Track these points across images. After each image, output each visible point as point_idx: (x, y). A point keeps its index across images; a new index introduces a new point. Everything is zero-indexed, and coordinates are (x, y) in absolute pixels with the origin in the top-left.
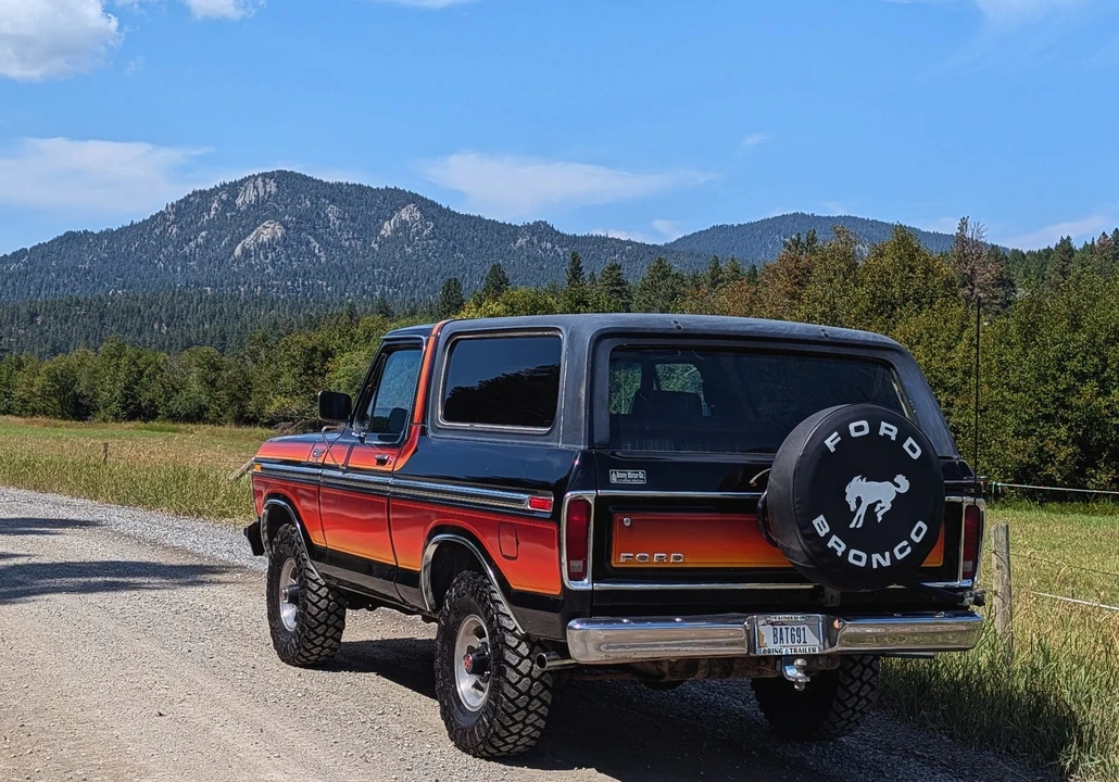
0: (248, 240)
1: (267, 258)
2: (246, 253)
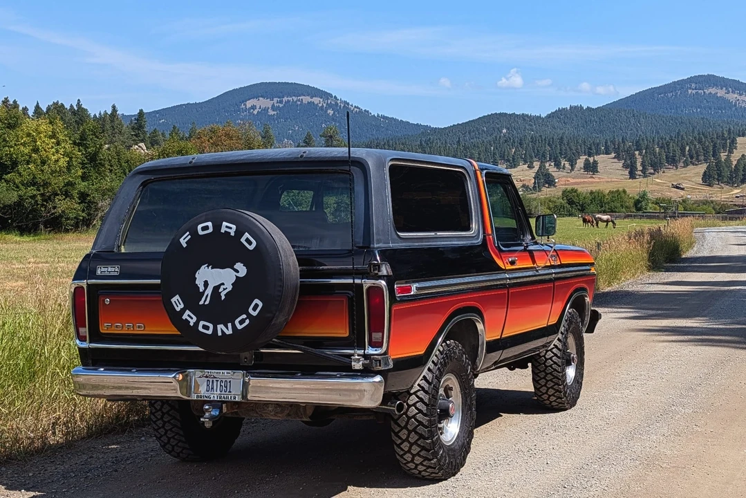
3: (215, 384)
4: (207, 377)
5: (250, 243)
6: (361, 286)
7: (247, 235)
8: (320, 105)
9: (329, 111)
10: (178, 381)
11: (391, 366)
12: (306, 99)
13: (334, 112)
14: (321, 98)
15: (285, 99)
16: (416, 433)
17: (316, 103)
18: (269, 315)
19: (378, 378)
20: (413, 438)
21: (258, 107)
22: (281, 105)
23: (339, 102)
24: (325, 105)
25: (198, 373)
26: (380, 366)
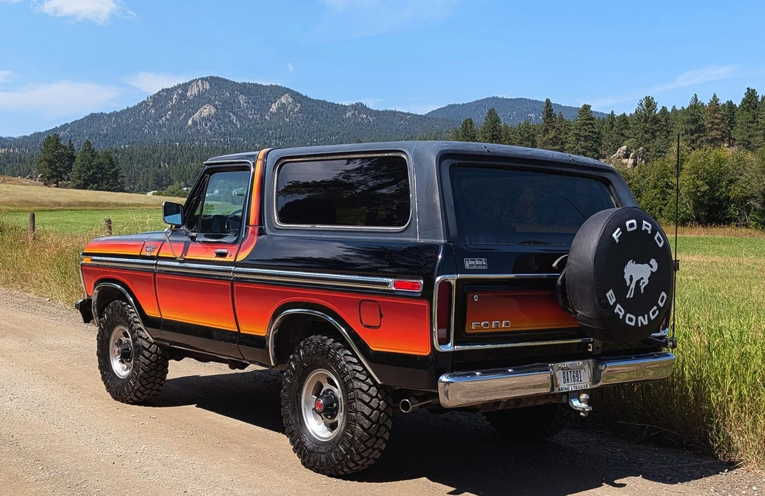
0: (196, 115)
1: (206, 126)
2: (195, 123)
5: (660, 241)
7: (658, 234)
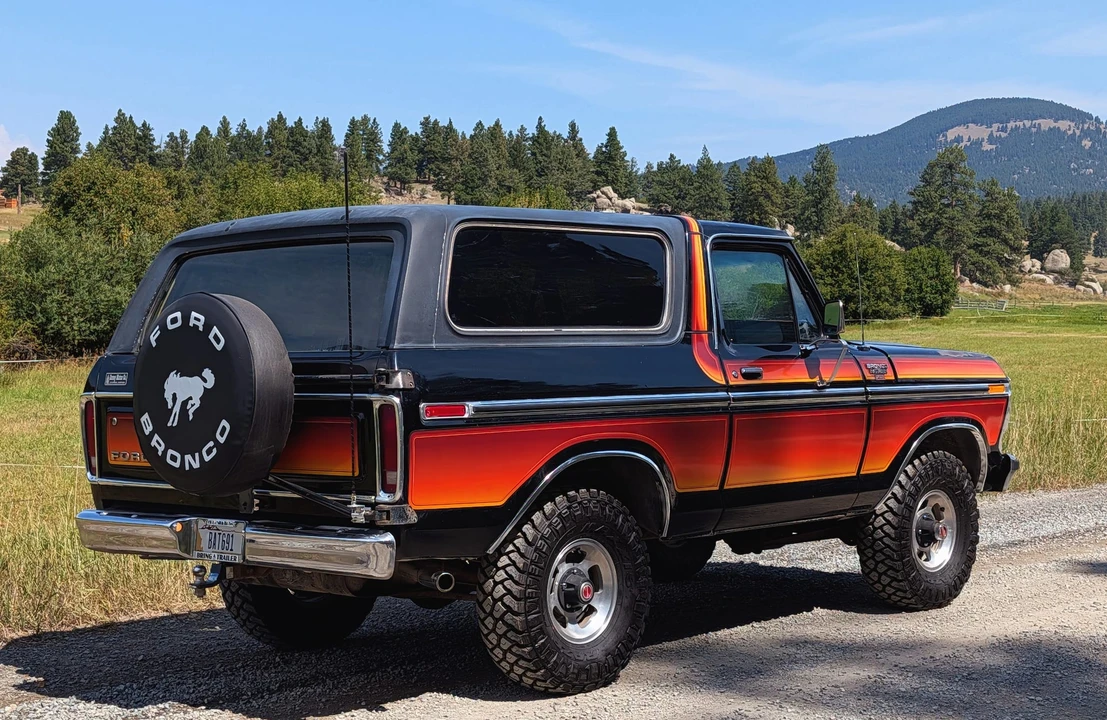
3: (218, 536)
4: (209, 528)
5: (218, 341)
6: (370, 403)
7: (215, 330)
8: (1070, 132)
9: (1084, 142)
10: (175, 532)
11: (413, 519)
12: (1046, 124)
13: (1093, 145)
14: (1073, 121)
15: (1011, 125)
16: (505, 623)
17: (1063, 129)
18: (238, 442)
19: (389, 537)
20: (501, 628)
21: (966, 138)
22: (1004, 135)
23: (1102, 127)
24: (1078, 132)
25: (201, 523)
26: (388, 518)
